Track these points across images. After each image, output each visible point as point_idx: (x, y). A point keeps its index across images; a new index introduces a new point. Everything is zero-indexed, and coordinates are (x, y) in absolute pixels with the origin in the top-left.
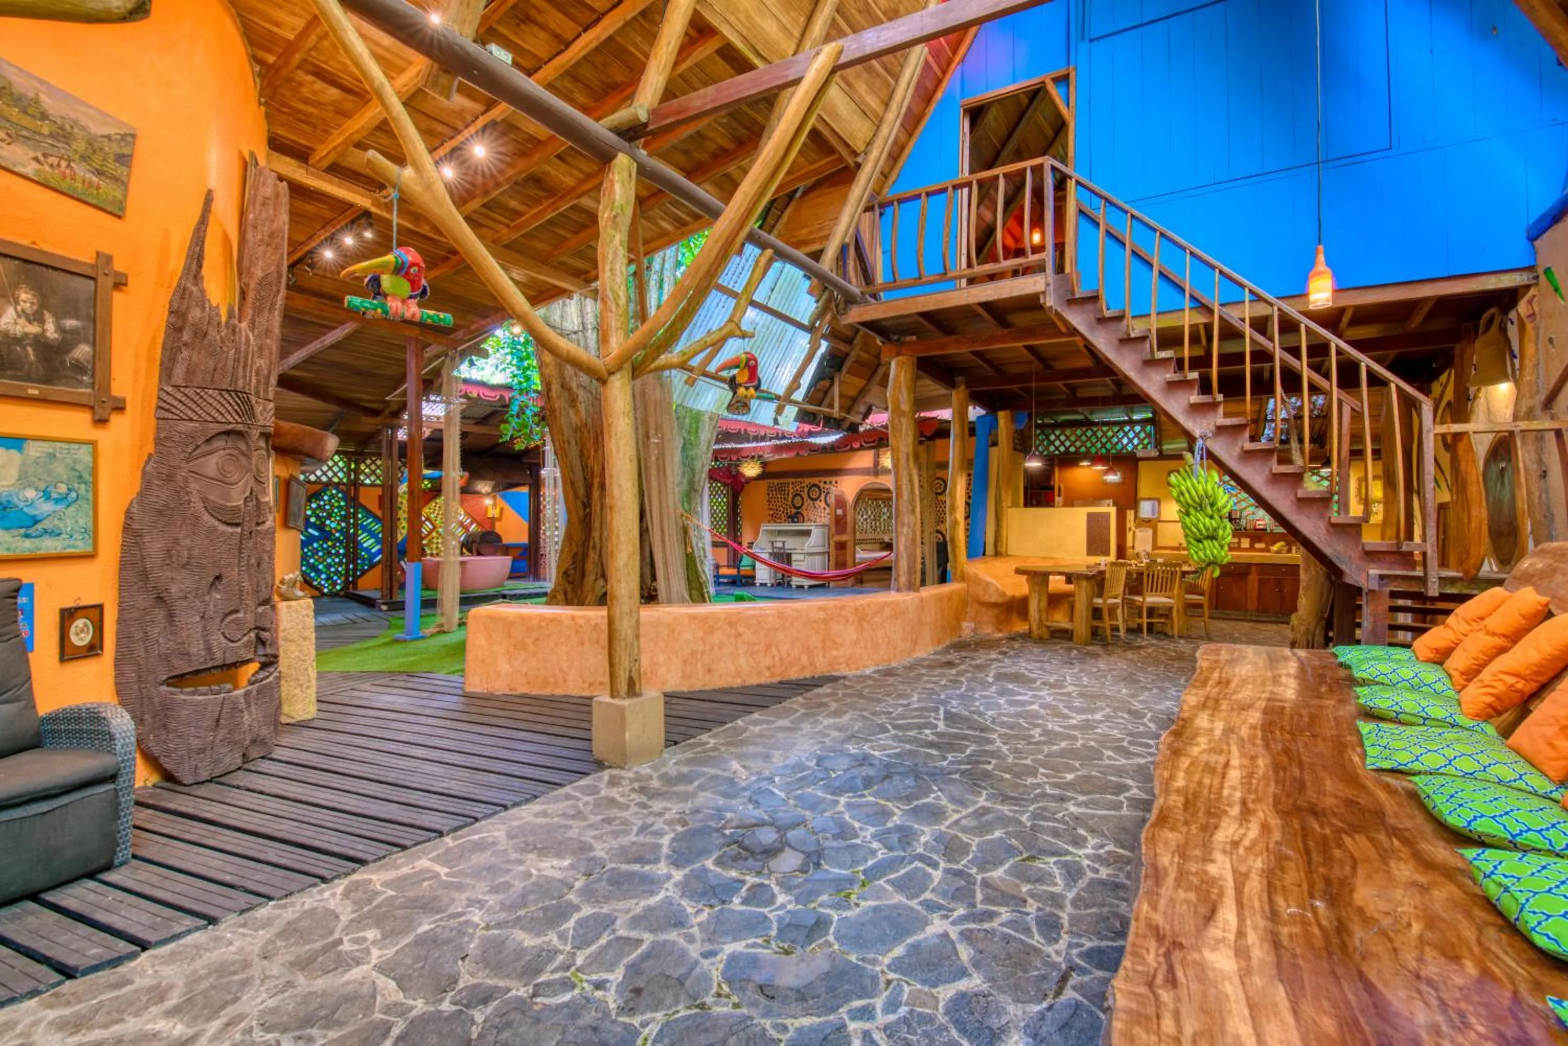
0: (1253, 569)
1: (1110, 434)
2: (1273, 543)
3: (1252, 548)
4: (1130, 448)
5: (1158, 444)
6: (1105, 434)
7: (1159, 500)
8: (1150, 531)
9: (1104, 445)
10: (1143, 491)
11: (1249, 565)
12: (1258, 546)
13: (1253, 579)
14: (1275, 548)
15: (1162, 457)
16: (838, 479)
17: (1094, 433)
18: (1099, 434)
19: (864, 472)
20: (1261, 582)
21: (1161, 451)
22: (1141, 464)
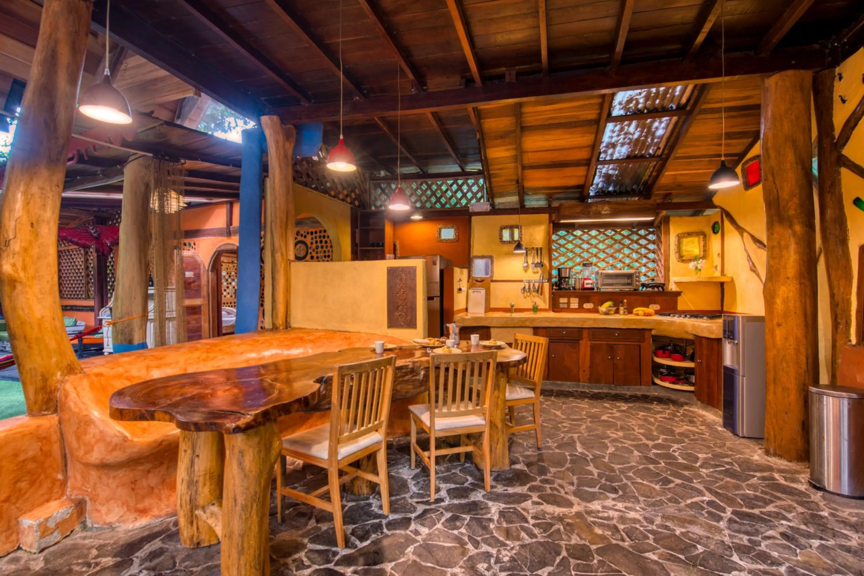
0: (585, 334)
1: (444, 188)
2: (601, 304)
3: (580, 309)
4: (464, 202)
5: (491, 196)
6: (439, 187)
7: (491, 258)
8: (483, 292)
9: (438, 200)
10: (477, 248)
11: (580, 330)
12: (588, 306)
13: (585, 346)
14: (603, 308)
15: (495, 211)
16: (196, 240)
17: (429, 187)
18: (434, 187)
19: (218, 233)
20: (593, 348)
21: (493, 205)
22: (474, 218)
